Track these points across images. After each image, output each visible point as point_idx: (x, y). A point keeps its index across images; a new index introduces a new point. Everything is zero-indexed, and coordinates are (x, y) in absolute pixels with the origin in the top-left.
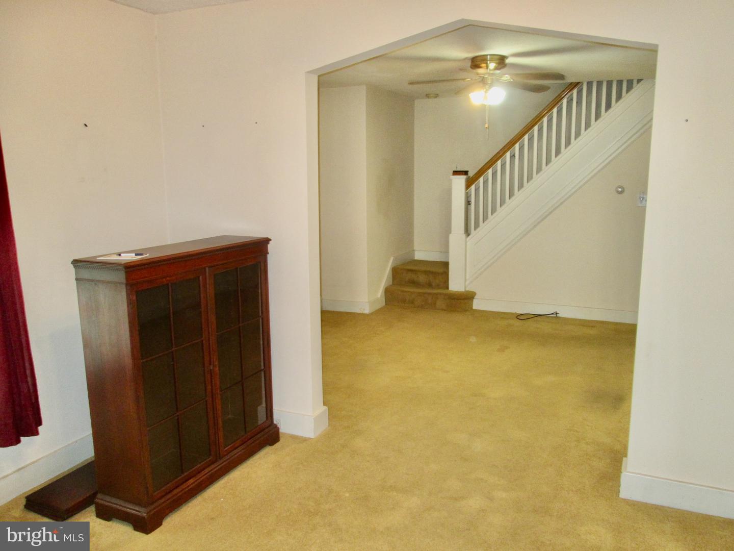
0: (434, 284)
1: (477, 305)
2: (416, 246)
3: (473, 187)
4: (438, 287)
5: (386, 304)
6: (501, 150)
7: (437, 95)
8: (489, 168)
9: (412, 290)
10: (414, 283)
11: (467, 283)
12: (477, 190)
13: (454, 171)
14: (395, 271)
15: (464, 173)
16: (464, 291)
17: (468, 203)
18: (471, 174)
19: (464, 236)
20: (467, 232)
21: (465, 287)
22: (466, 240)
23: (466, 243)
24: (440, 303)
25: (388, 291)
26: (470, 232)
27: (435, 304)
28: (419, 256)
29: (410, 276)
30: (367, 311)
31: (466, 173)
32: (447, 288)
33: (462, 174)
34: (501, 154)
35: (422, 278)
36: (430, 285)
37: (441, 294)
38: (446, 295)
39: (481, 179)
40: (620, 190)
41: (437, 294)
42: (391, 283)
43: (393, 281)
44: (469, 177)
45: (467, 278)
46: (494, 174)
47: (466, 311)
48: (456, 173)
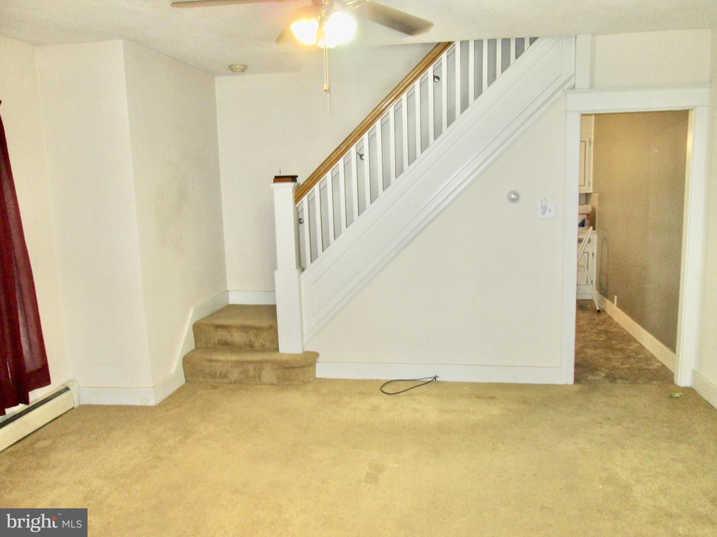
0: (257, 345)
1: (322, 371)
2: (231, 285)
3: (305, 199)
4: (263, 349)
5: (186, 381)
6: (342, 143)
7: (246, 66)
8: (326, 171)
9: (223, 358)
10: (226, 345)
11: (305, 340)
12: (311, 202)
13: (276, 177)
14: (198, 328)
15: (290, 179)
16: (300, 352)
17: (300, 221)
18: (301, 180)
19: (296, 272)
20: (301, 267)
21: (303, 347)
22: (299, 278)
23: (300, 282)
24: (268, 375)
25: (188, 362)
26: (306, 265)
27: (260, 377)
28: (235, 299)
29: (221, 335)
30: (152, 402)
31: (293, 178)
32: (277, 349)
33: (288, 181)
34: (342, 150)
35: (237, 337)
36: (251, 347)
37: (267, 361)
38: (274, 363)
39: (316, 187)
40: (513, 196)
41: (261, 362)
42: (193, 347)
43: (196, 342)
44: (299, 184)
45: (305, 331)
46: (335, 179)
47: (306, 383)
48: (278, 179)
